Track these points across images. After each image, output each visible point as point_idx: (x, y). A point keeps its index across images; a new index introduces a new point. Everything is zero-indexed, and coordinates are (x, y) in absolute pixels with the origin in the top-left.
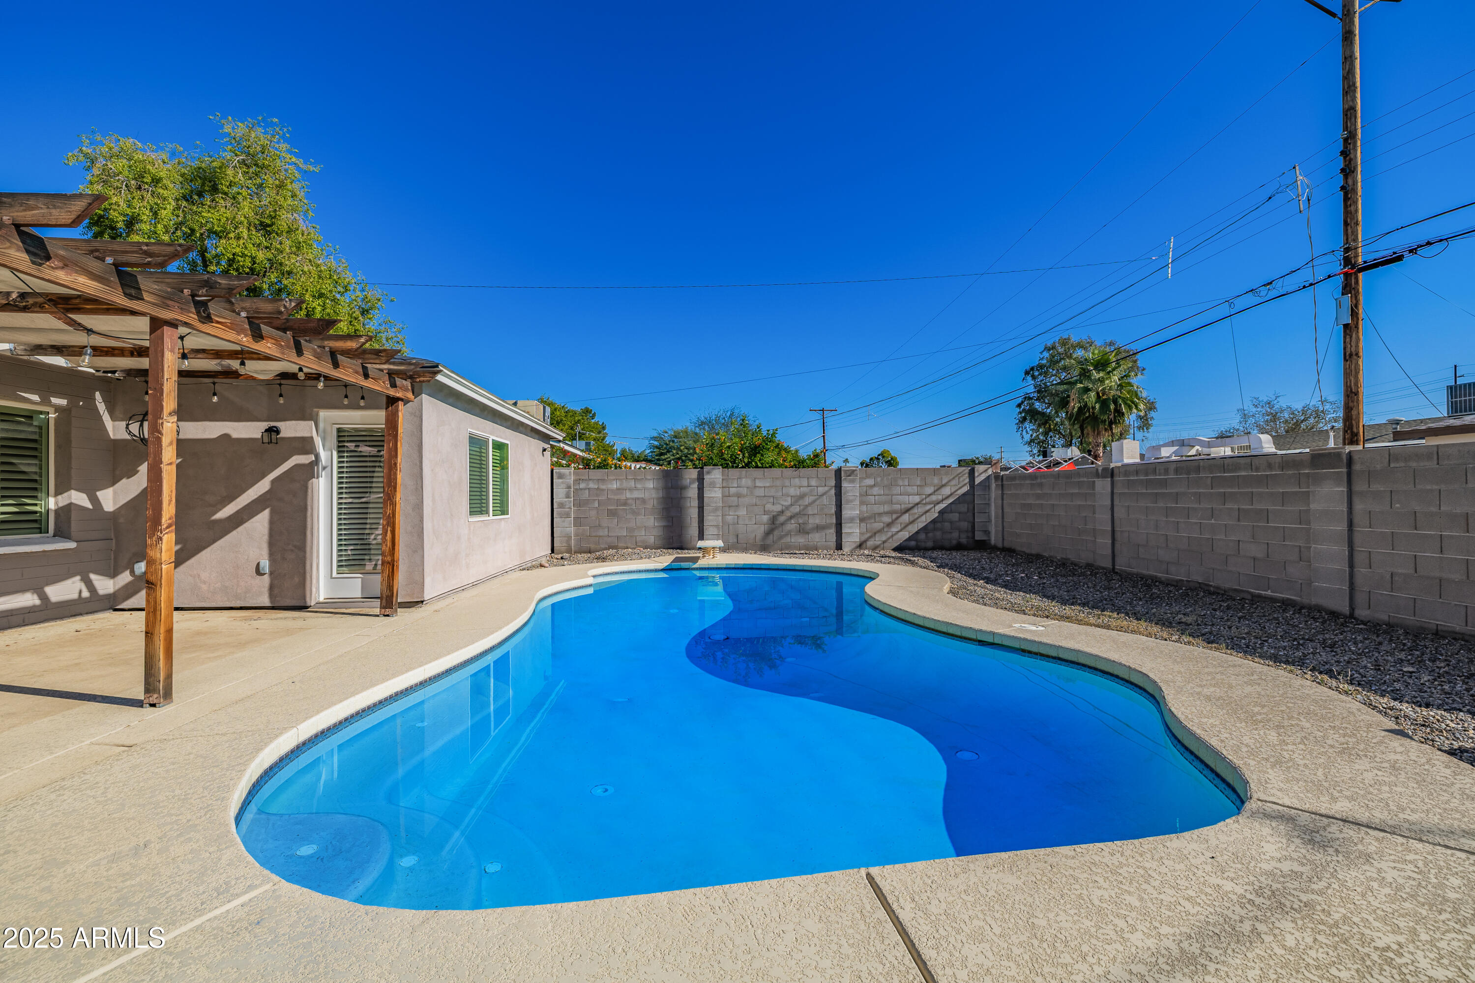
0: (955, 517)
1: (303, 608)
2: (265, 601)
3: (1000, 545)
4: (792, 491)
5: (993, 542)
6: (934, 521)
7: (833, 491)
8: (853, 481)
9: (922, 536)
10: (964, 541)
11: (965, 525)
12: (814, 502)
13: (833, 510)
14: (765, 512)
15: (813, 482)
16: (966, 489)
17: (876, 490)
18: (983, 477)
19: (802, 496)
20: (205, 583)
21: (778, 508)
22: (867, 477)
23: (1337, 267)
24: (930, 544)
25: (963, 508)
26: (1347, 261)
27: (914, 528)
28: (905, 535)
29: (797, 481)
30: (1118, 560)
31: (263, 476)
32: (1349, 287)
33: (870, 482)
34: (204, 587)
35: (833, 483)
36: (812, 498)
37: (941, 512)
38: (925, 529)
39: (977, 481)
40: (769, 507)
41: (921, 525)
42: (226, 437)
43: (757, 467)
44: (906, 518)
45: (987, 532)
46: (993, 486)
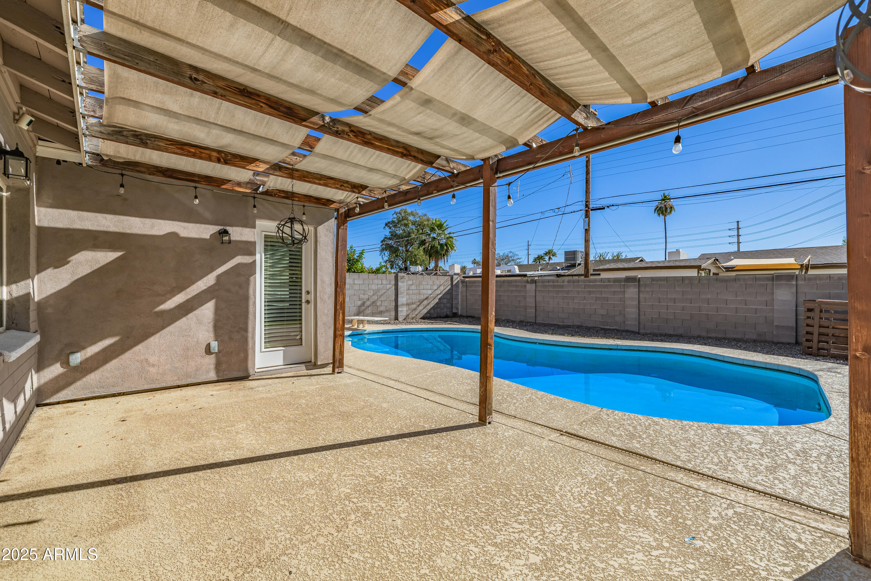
0: (445, 301)
1: (245, 378)
2: (212, 375)
3: (464, 314)
4: (374, 287)
5: (460, 313)
6: (437, 304)
7: (394, 288)
8: (403, 282)
9: (432, 311)
10: (448, 313)
11: (449, 305)
12: (385, 293)
13: (393, 298)
14: (360, 299)
15: (384, 282)
16: (449, 287)
17: (413, 287)
18: (456, 282)
19: (378, 290)
20: (153, 366)
21: (366, 297)
22: (409, 280)
23: (583, 207)
24: (435, 315)
25: (448, 297)
26: (587, 206)
27: (429, 307)
28: (425, 311)
29: (376, 281)
30: (538, 318)
31: (212, 270)
32: (587, 216)
33: (410, 282)
34: (153, 370)
35: (393, 282)
36: (384, 291)
37: (440, 299)
38: (433, 308)
39: (454, 283)
40: (362, 296)
41: (432, 306)
42: (174, 235)
43: (354, 272)
44: (425, 302)
45: (457, 309)
46: (460, 285)
